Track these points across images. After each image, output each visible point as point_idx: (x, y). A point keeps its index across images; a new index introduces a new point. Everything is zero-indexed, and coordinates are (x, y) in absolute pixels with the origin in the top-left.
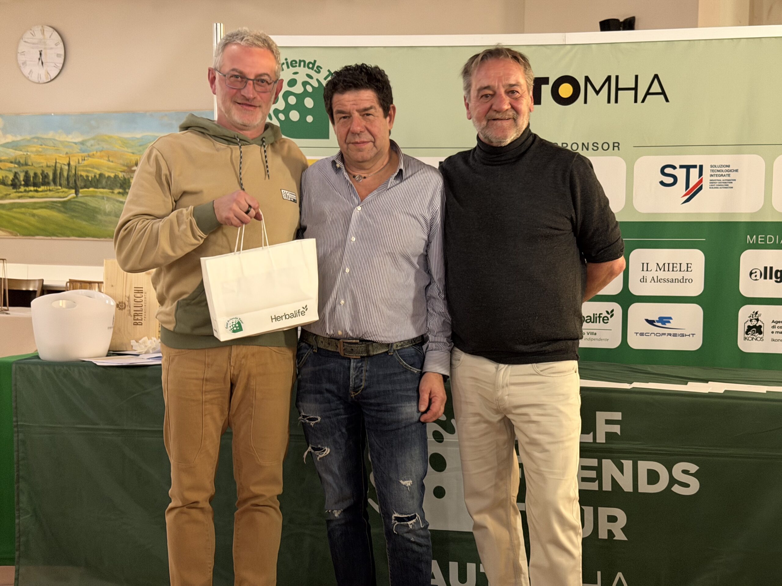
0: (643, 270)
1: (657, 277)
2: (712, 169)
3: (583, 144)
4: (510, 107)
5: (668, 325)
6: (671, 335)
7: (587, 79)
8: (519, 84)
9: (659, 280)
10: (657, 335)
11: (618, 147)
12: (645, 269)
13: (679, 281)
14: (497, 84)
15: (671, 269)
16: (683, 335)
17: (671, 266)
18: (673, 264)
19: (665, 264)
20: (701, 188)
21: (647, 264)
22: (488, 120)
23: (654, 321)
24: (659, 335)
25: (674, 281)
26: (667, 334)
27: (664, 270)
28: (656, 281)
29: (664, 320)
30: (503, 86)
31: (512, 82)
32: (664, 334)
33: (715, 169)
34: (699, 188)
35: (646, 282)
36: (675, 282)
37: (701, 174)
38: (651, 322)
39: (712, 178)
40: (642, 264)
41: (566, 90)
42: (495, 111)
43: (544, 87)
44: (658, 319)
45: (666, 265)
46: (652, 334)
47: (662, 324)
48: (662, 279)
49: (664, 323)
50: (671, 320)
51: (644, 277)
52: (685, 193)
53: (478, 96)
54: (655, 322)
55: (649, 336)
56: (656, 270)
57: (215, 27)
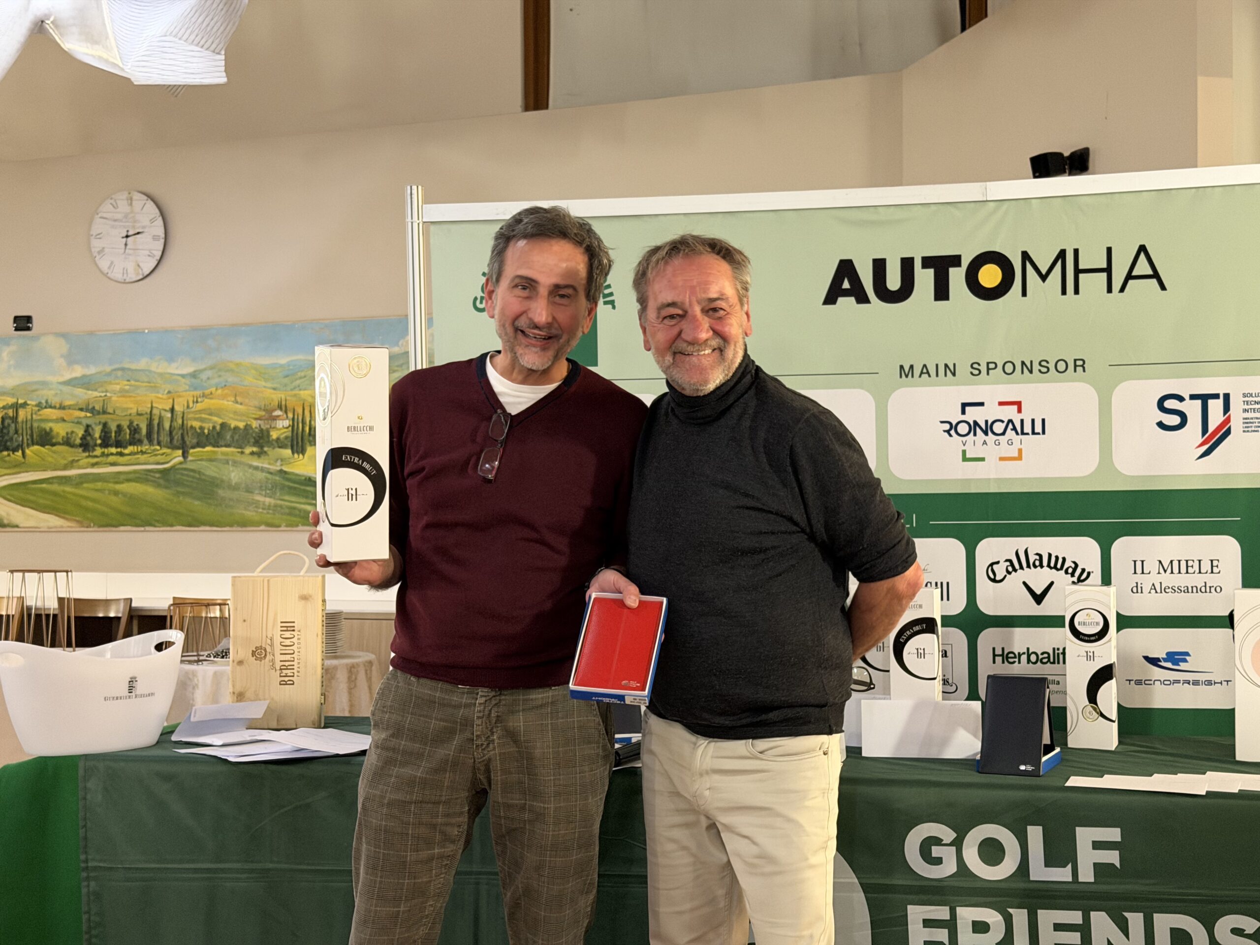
0: (1135, 573)
1: (1161, 583)
2: (1246, 399)
3: (1023, 363)
4: (711, 332)
5: (1183, 666)
6: (1189, 683)
7: (1025, 256)
8: (724, 297)
9: (1165, 589)
10: (1166, 682)
11: (1083, 366)
12: (1139, 570)
13: (1199, 590)
14: (687, 300)
15: (1183, 570)
16: (1209, 683)
17: (1183, 564)
18: (1187, 561)
19: (1174, 562)
20: (1228, 432)
21: (1143, 562)
22: (675, 354)
23: (1158, 660)
24: (1169, 683)
25: (1190, 590)
26: (1182, 682)
27: (1172, 572)
28: (1159, 591)
29: (1176, 658)
30: (699, 302)
31: (714, 295)
32: (1178, 682)
33: (1251, 399)
34: (1224, 432)
35: (1142, 592)
36: (1192, 592)
37: (1227, 408)
38: (1154, 661)
39: (1246, 415)
40: (1133, 563)
41: (990, 276)
42: (687, 342)
43: (952, 271)
44: (1165, 656)
45: (1175, 564)
46: (1156, 682)
47: (1173, 664)
48: (1169, 588)
49: (1176, 662)
50: (1187, 658)
51: (1137, 583)
52: (1201, 440)
53: (658, 318)
54: (1161, 661)
55: (1151, 684)
56: (1157, 572)
57: (409, 192)
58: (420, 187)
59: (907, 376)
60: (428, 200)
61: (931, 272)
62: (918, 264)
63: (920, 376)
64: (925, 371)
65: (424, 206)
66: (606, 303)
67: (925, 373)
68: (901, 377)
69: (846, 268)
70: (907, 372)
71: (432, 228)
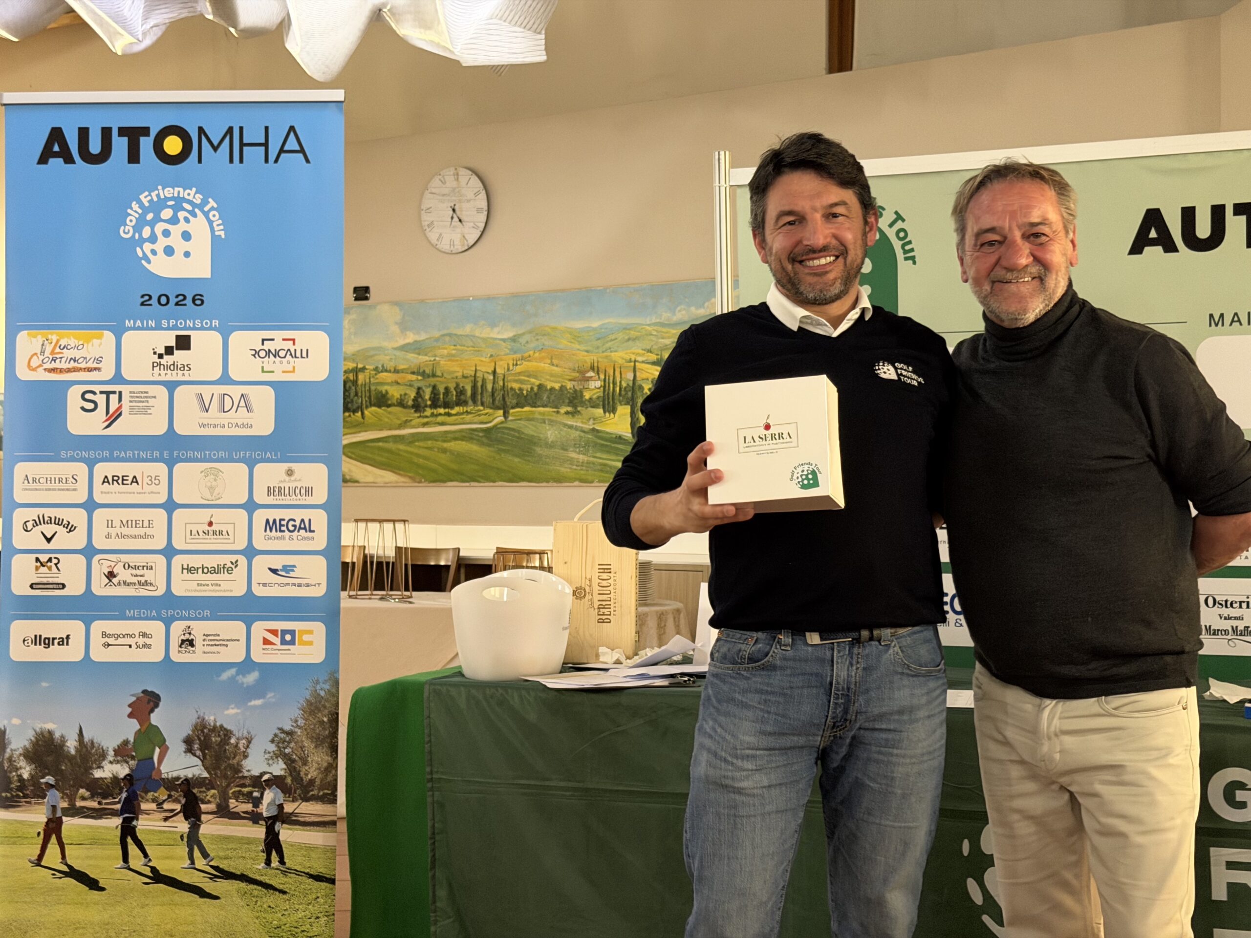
4: (1031, 259)
8: (1047, 222)
14: (1007, 225)
22: (993, 282)
30: (1019, 227)
31: (1036, 220)
42: (1006, 268)
53: (975, 245)
57: (717, 157)
58: (727, 153)
59: (1217, 325)
60: (734, 165)
61: (1243, 218)
62: (1229, 211)
63: (1231, 325)
64: (1236, 319)
65: (731, 170)
66: (906, 259)
67: (1236, 321)
68: (1210, 325)
69: (1153, 218)
70: (1217, 320)
71: (738, 191)
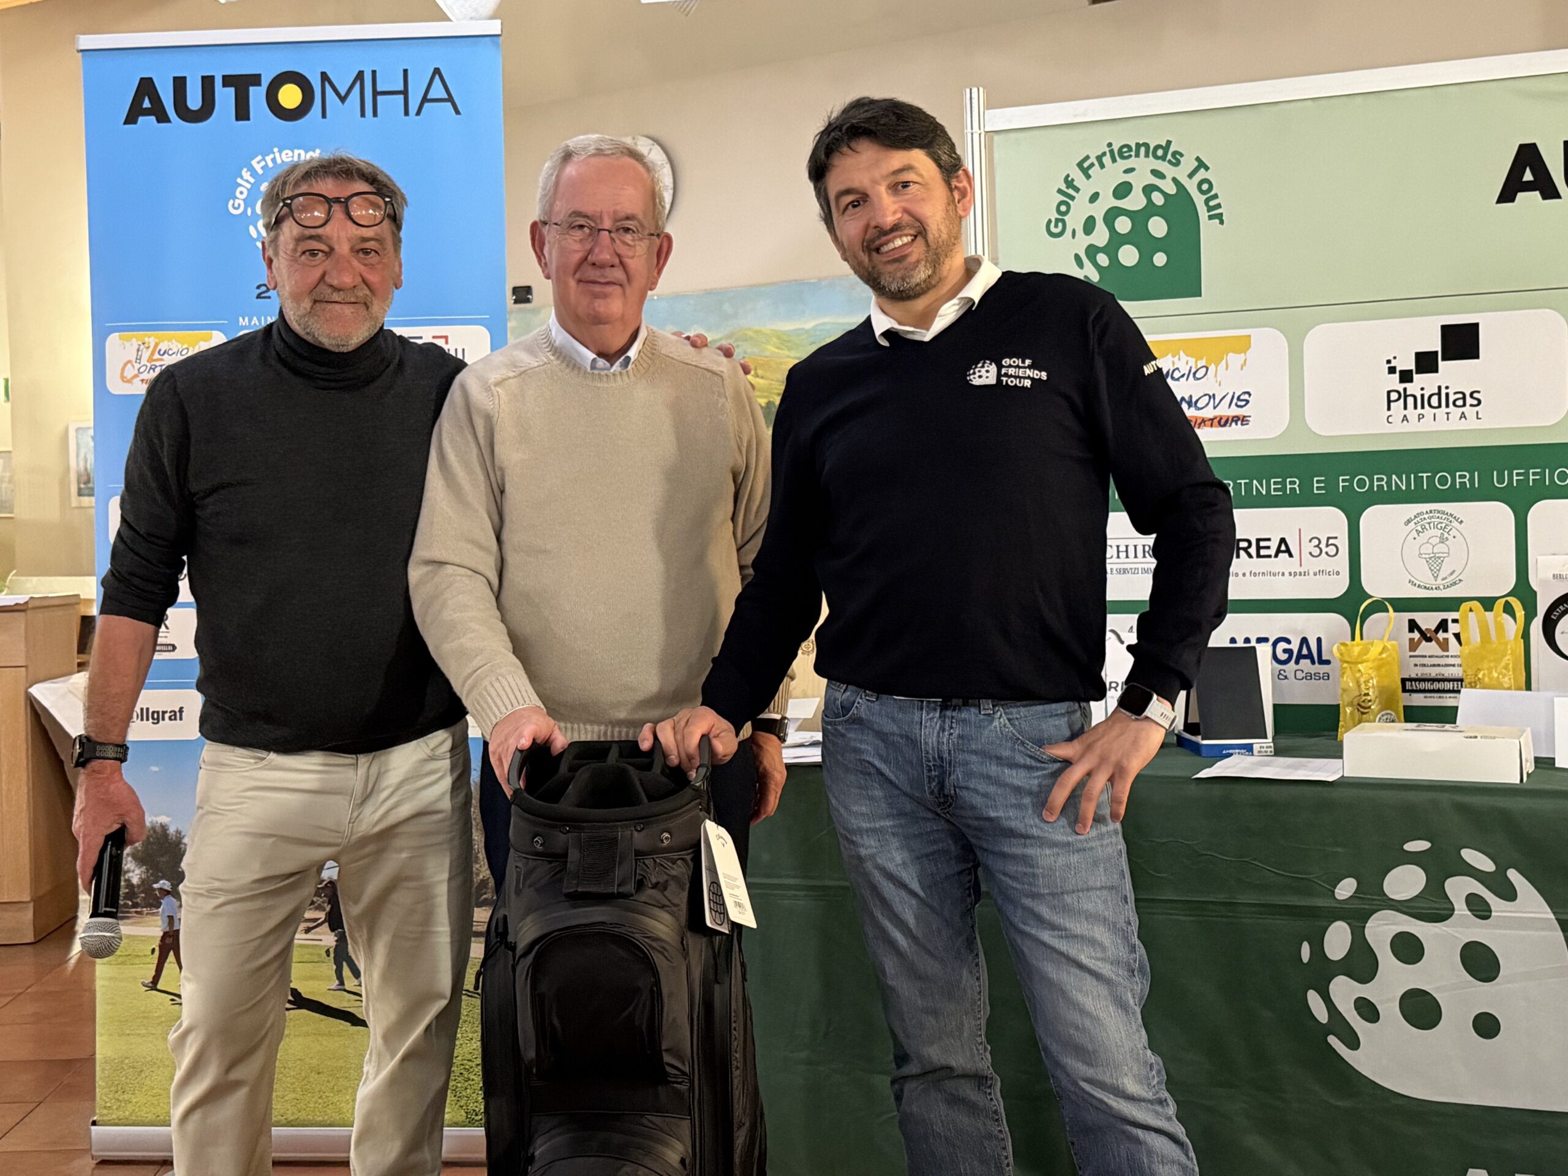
57: (968, 95)
58: (981, 89)
60: (990, 106)
65: (986, 111)
66: (1211, 218)
69: (1528, 156)
71: (996, 138)
